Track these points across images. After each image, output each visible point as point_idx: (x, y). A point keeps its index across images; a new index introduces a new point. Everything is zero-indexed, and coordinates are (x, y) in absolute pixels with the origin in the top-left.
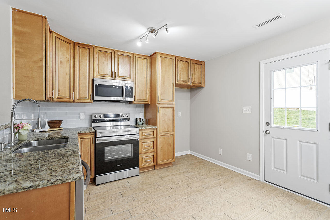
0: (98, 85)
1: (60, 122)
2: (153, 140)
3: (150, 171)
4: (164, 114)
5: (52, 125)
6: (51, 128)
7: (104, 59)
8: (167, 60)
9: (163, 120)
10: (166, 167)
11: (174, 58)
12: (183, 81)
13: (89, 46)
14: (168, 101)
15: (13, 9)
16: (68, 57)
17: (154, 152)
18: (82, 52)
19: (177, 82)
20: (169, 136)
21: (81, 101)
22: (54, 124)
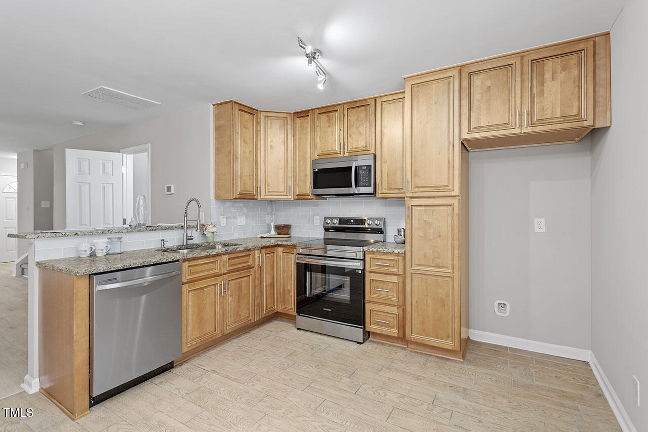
0: (317, 170)
1: (288, 227)
2: (394, 279)
3: (394, 346)
4: (425, 221)
5: (280, 231)
6: (279, 234)
7: (328, 124)
8: (434, 86)
9: (423, 235)
10: (437, 357)
11: (456, 73)
12: (489, 128)
13: (307, 111)
14: (437, 188)
15: (213, 105)
16: (282, 136)
17: (398, 306)
18: (301, 124)
19: (465, 136)
20: (439, 278)
21: (301, 197)
22: (283, 229)
